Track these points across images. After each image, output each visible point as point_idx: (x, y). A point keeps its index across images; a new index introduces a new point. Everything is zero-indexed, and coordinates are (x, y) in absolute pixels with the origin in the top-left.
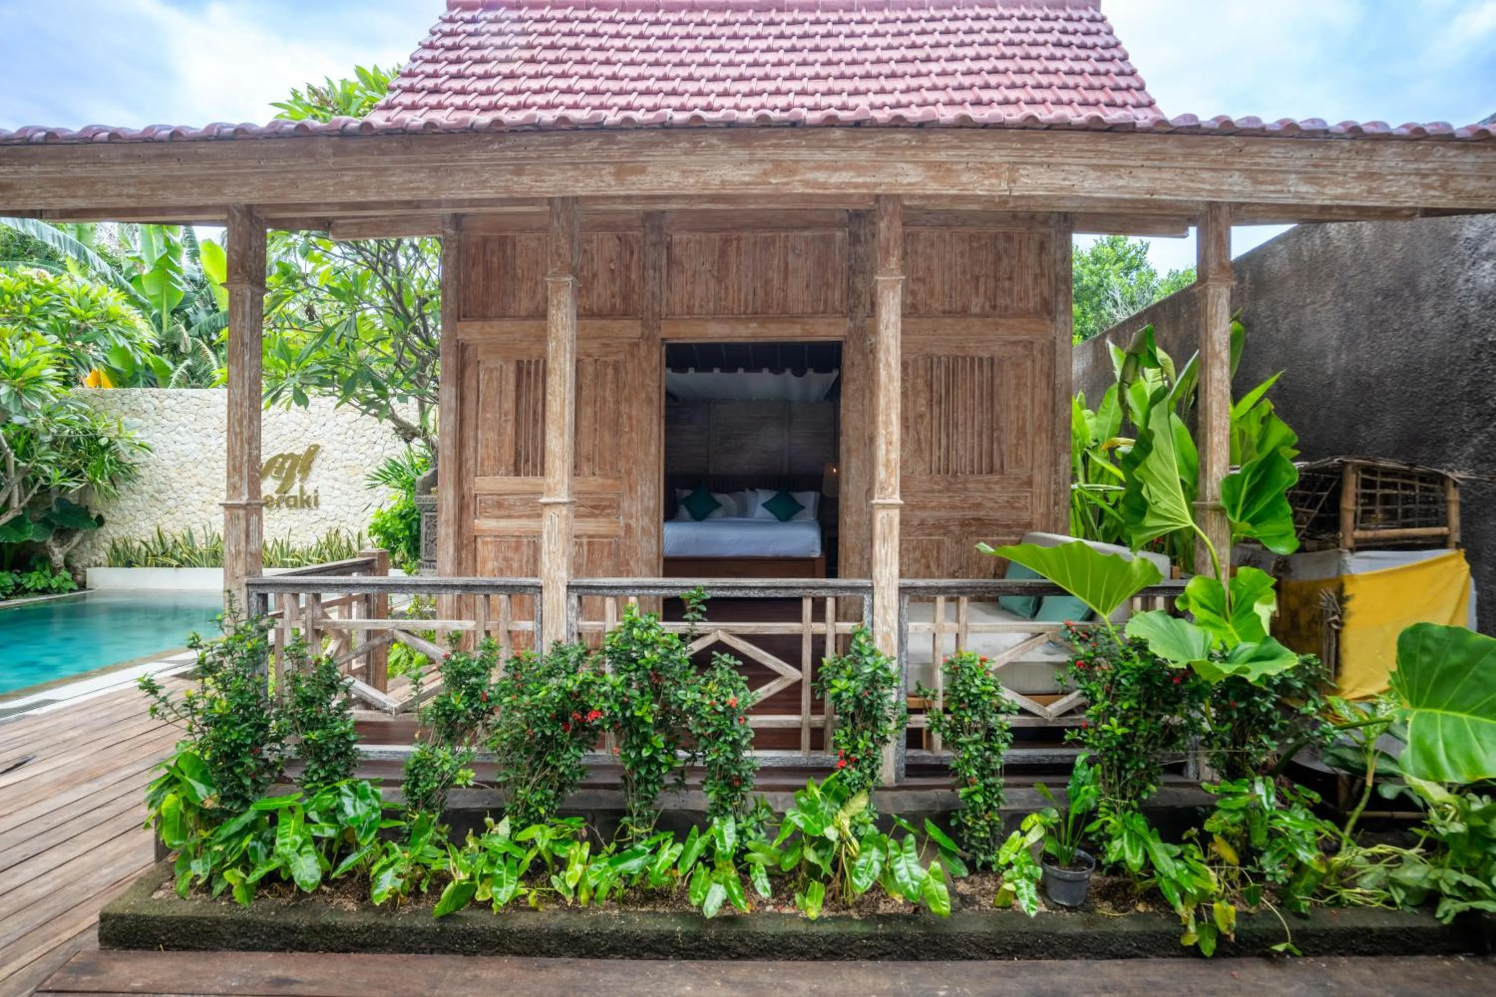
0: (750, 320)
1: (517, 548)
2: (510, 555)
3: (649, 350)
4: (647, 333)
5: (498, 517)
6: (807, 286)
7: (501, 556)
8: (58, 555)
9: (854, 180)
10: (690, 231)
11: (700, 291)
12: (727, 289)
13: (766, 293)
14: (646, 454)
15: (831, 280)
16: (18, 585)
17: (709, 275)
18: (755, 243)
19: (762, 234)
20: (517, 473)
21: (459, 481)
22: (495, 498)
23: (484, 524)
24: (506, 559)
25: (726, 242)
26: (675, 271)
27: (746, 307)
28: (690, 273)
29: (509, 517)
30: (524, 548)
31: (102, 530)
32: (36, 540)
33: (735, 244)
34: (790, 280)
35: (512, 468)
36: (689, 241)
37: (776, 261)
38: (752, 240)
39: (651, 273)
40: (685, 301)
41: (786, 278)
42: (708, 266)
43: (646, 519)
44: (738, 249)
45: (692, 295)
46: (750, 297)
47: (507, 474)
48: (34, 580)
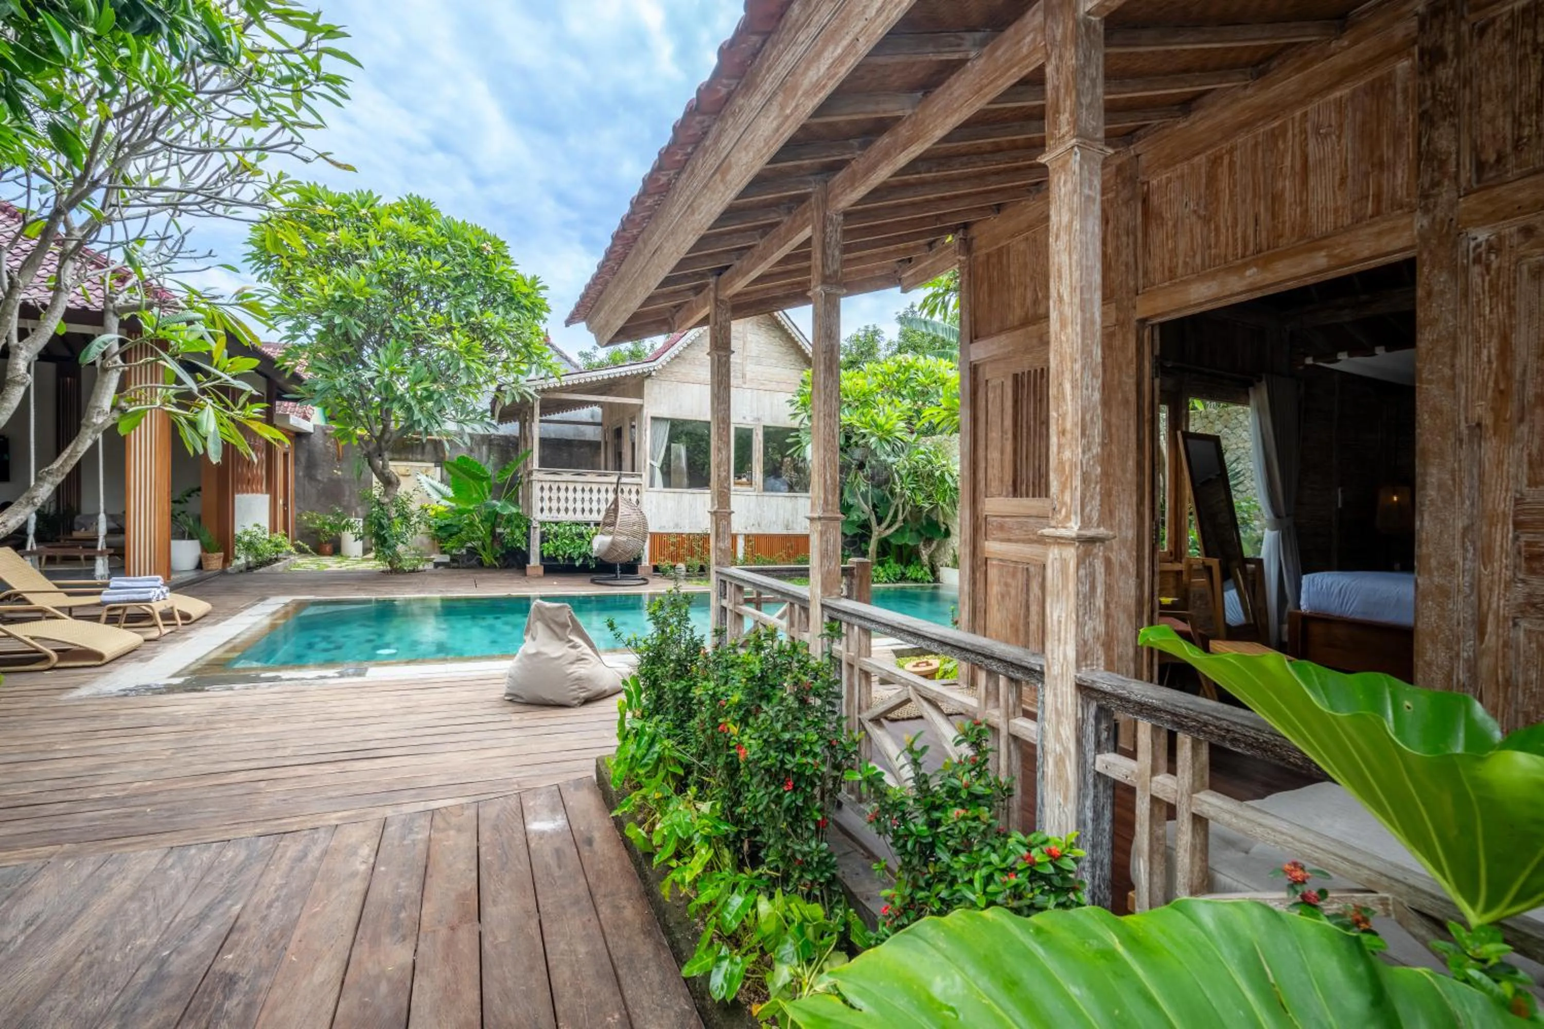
0: (1246, 266)
1: (1014, 575)
2: (1010, 580)
3: (1125, 339)
4: (1121, 317)
5: (1002, 540)
6: (1343, 180)
7: (1003, 580)
8: (925, 555)
9: (836, 54)
10: (1166, 167)
11: (1183, 243)
12: (1217, 229)
13: (1274, 216)
14: (1124, 471)
15: (1388, 153)
16: (903, 574)
17: (1194, 218)
18: (1256, 145)
19: (1262, 130)
20: (1015, 492)
21: (974, 502)
22: (999, 519)
23: (992, 547)
24: (1007, 585)
25: (1215, 162)
26: (1153, 229)
27: (1245, 247)
28: (1170, 223)
29: (1009, 540)
30: (1019, 575)
31: (950, 540)
32: (910, 543)
33: (1226, 161)
34: (1312, 182)
35: (1011, 489)
36: (1169, 180)
37: (1288, 162)
38: (1251, 143)
39: (1124, 239)
40: (1167, 262)
41: (1305, 182)
42: (1192, 205)
43: (1124, 553)
44: (1232, 164)
45: (1174, 252)
46: (1250, 231)
47: (1007, 496)
48: (911, 572)
